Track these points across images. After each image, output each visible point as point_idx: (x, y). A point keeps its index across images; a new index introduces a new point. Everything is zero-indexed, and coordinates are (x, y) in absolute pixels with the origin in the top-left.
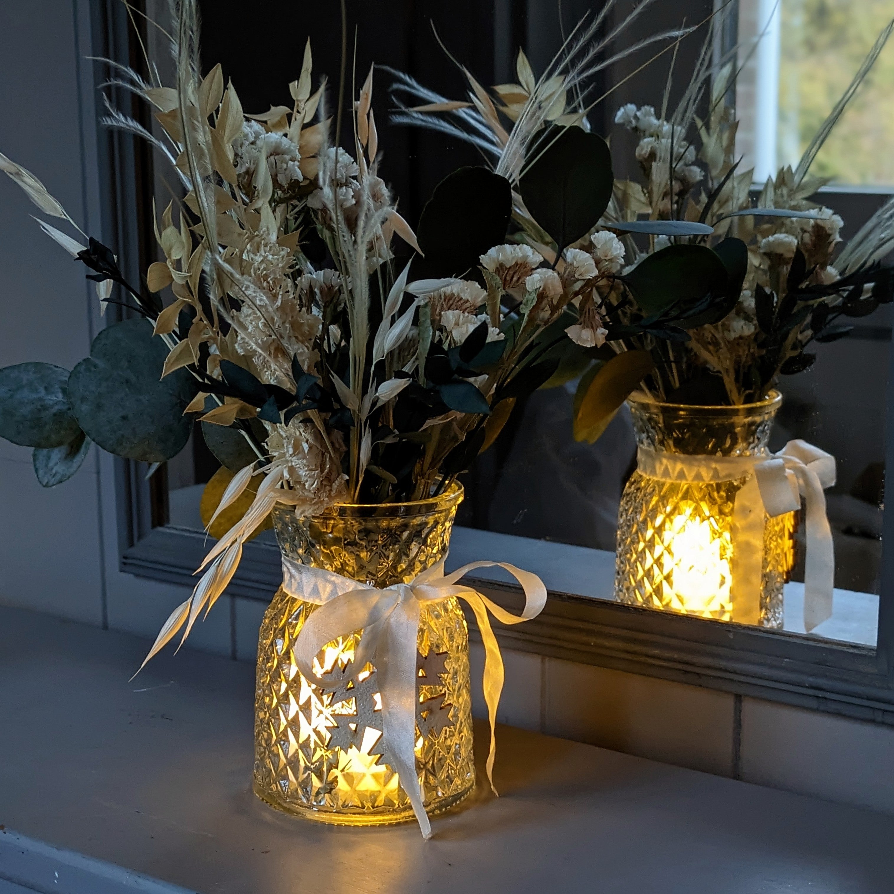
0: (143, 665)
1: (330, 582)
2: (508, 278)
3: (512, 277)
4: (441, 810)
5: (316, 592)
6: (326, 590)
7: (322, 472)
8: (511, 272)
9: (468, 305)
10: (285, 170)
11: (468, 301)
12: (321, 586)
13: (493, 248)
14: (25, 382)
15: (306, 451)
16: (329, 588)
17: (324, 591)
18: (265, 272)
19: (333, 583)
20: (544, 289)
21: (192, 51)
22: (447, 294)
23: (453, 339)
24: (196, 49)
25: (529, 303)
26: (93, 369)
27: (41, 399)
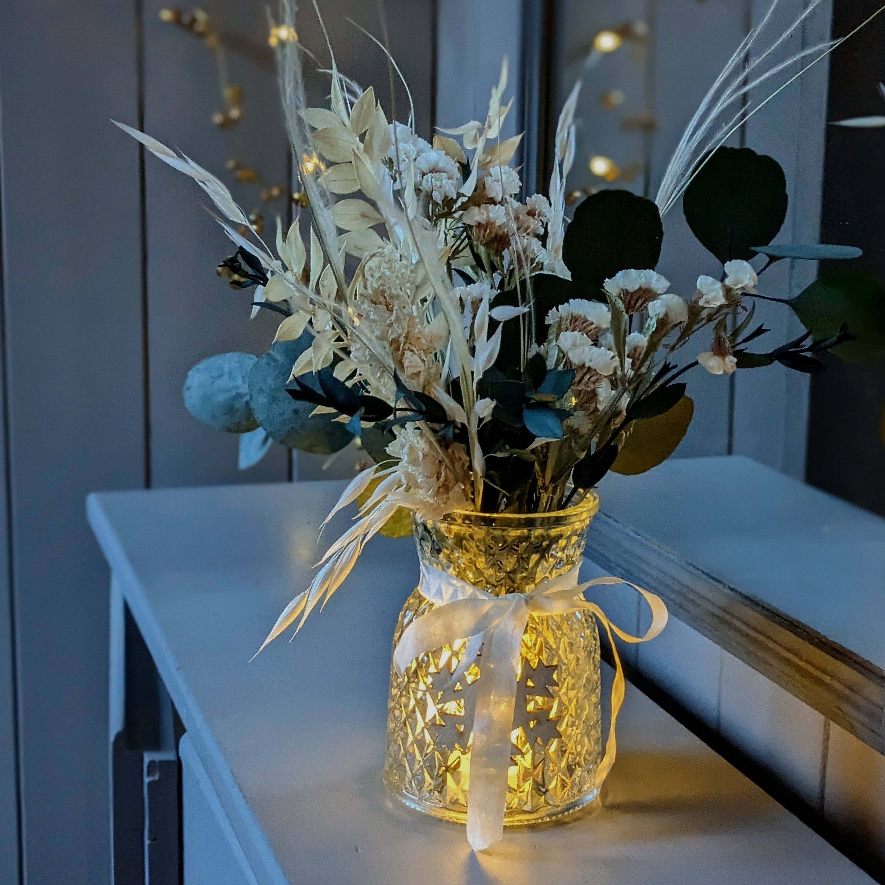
0: (261, 649)
1: (451, 585)
2: (633, 302)
3: (637, 302)
4: (550, 818)
5: (439, 593)
6: (447, 593)
7: (438, 478)
8: (635, 297)
9: (594, 326)
10: (441, 187)
11: (592, 324)
12: (443, 588)
13: (620, 272)
14: (226, 370)
15: (421, 459)
16: (451, 590)
17: (446, 593)
18: (381, 288)
19: (454, 585)
20: (666, 315)
21: (297, 82)
22: (574, 315)
23: (569, 360)
24: (300, 81)
25: (651, 328)
26: (272, 364)
27: (237, 387)
